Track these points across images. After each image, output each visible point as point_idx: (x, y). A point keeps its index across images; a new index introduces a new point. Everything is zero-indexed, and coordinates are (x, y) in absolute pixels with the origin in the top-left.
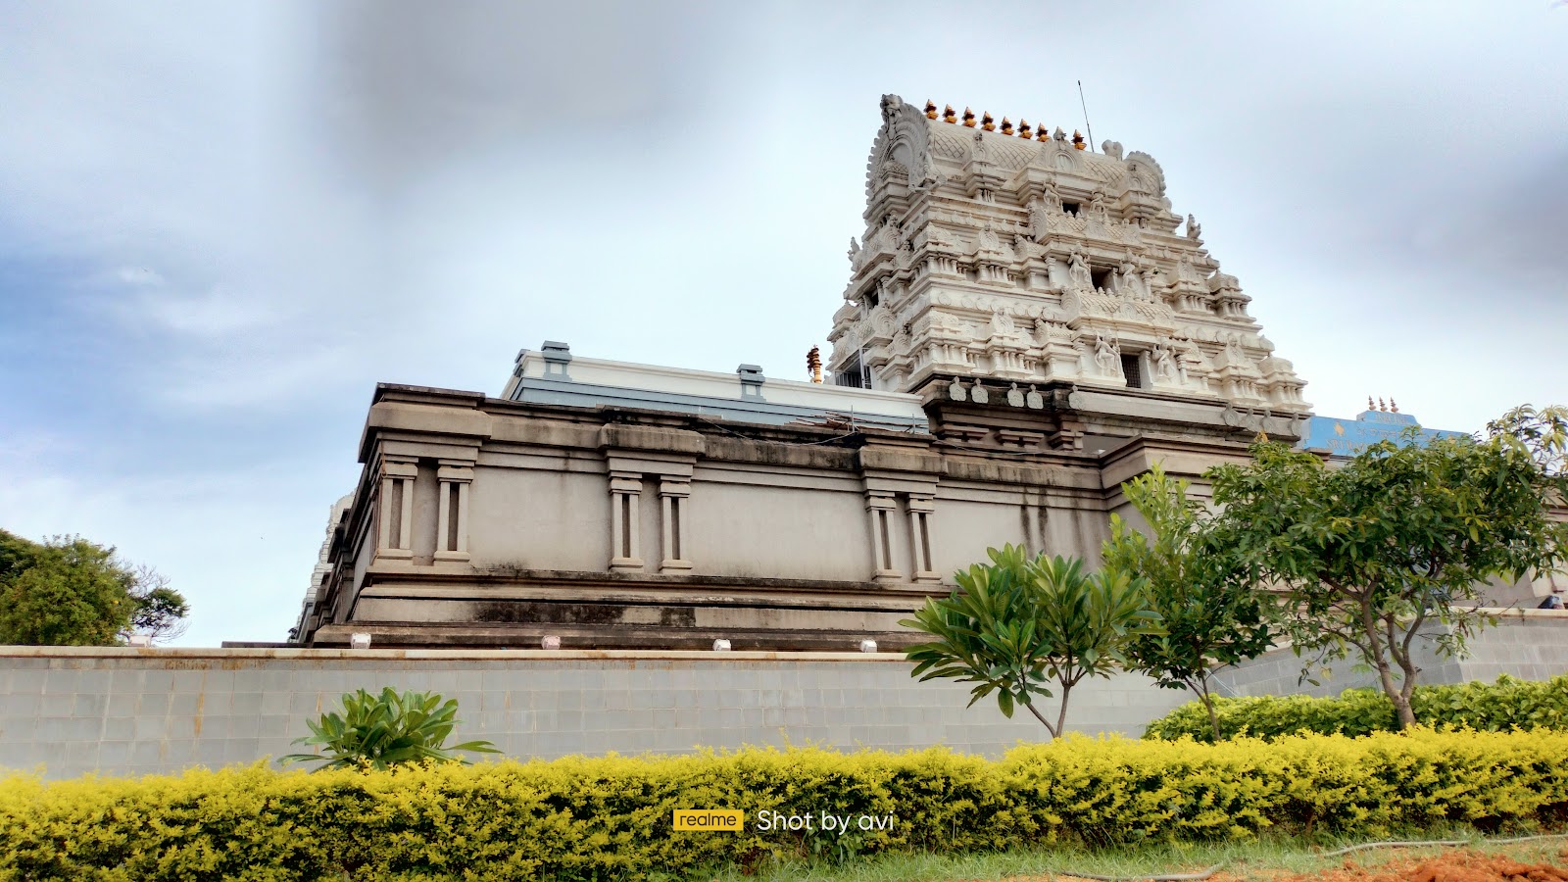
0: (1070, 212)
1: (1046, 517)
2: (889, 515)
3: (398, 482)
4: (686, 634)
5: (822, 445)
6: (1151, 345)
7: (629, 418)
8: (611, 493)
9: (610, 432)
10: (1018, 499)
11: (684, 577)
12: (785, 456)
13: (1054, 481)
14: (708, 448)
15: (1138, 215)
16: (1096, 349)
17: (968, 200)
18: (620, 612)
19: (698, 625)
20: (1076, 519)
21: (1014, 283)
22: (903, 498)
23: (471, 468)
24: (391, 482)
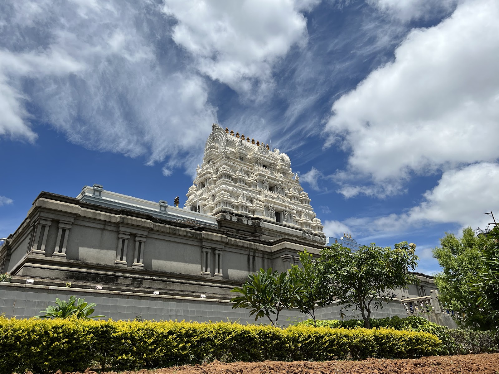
0: (264, 168)
1: (255, 259)
2: (209, 254)
3: (44, 227)
4: (140, 288)
5: (191, 229)
6: (284, 210)
7: (128, 214)
8: (118, 238)
9: (122, 218)
10: (247, 253)
11: (141, 269)
12: (179, 232)
13: (258, 248)
14: (154, 227)
15: (283, 172)
16: (269, 209)
17: (236, 159)
18: (117, 279)
19: (143, 286)
20: (263, 261)
21: (247, 186)
22: (214, 249)
23: (71, 224)
24: (41, 227)
